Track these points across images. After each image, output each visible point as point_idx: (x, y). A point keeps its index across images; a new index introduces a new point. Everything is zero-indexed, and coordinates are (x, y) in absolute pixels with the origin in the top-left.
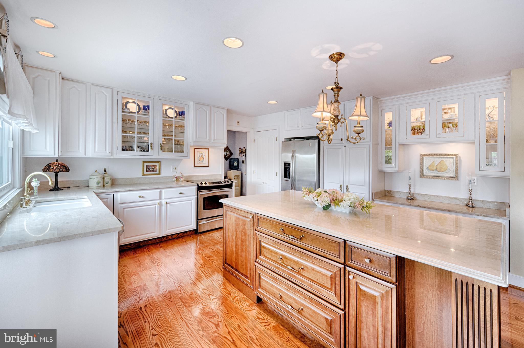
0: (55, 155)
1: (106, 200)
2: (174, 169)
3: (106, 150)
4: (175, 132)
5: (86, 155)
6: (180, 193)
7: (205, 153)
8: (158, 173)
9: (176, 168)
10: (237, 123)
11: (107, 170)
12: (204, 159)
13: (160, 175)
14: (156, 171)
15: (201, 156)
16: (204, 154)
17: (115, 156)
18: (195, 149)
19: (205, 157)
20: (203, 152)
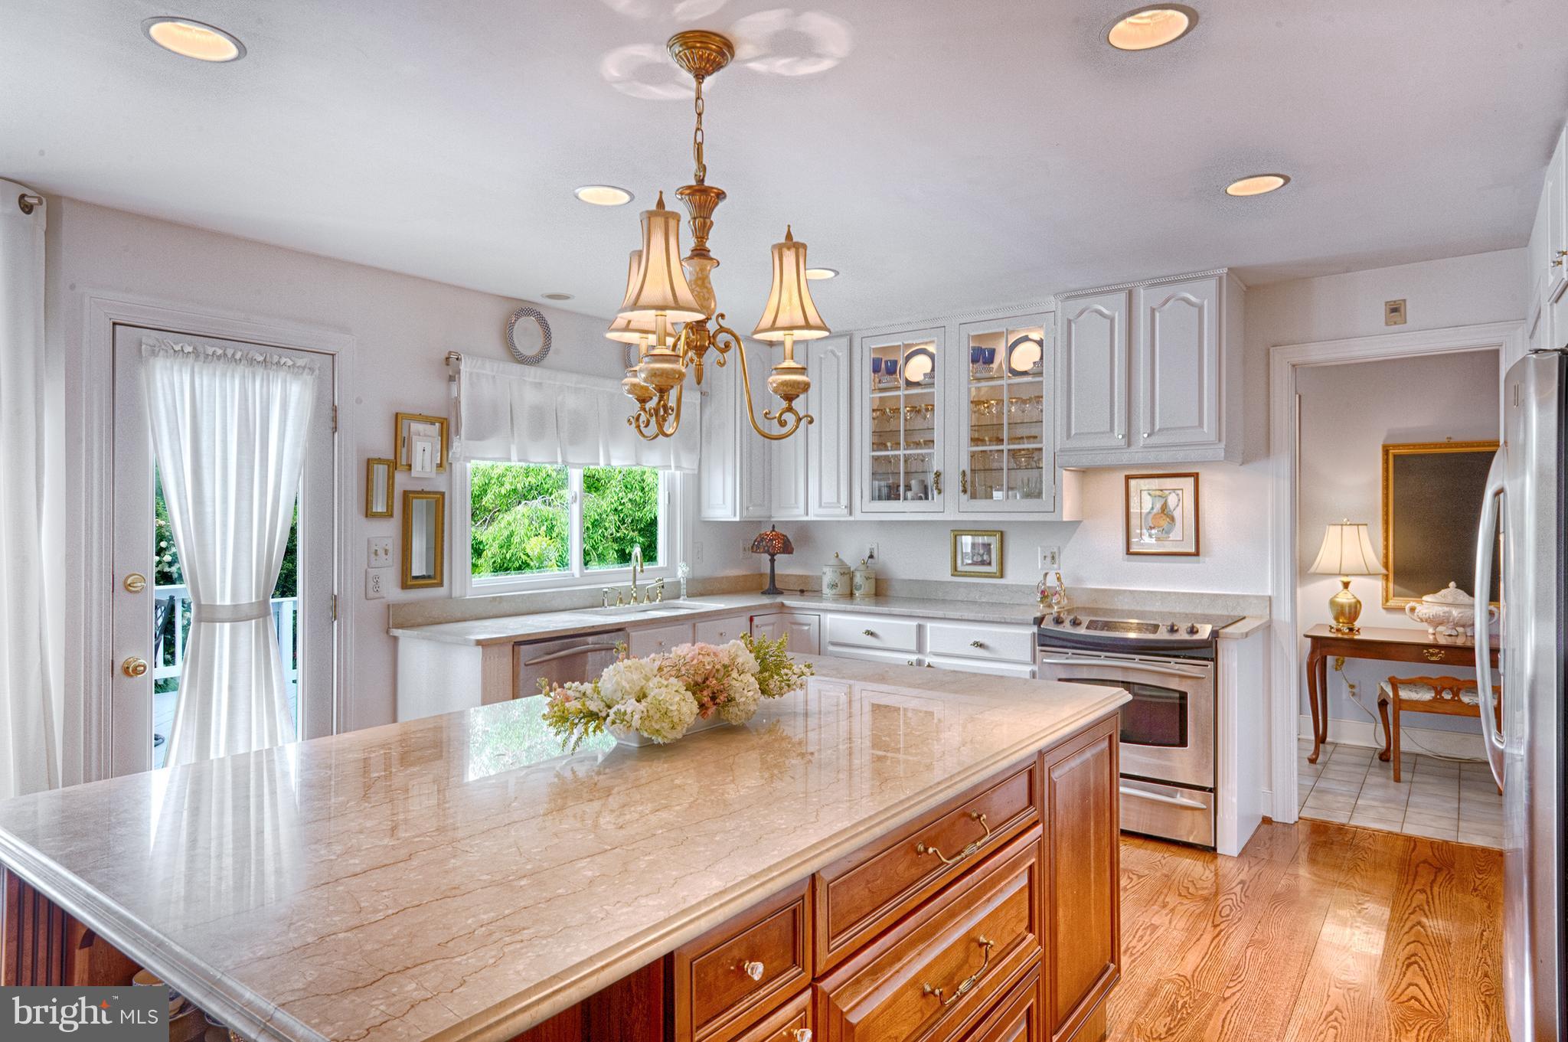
0: (735, 515)
1: (806, 628)
2: (1049, 559)
3: (838, 501)
4: (1009, 424)
5: (807, 514)
6: (972, 643)
7: (1180, 492)
8: (995, 571)
9: (1053, 558)
10: (1381, 311)
11: (875, 554)
12: (1173, 519)
13: (1002, 576)
14: (990, 564)
15: (1158, 506)
16: (1172, 500)
17: (858, 516)
18: (1128, 478)
19: (1177, 514)
20: (1167, 492)
